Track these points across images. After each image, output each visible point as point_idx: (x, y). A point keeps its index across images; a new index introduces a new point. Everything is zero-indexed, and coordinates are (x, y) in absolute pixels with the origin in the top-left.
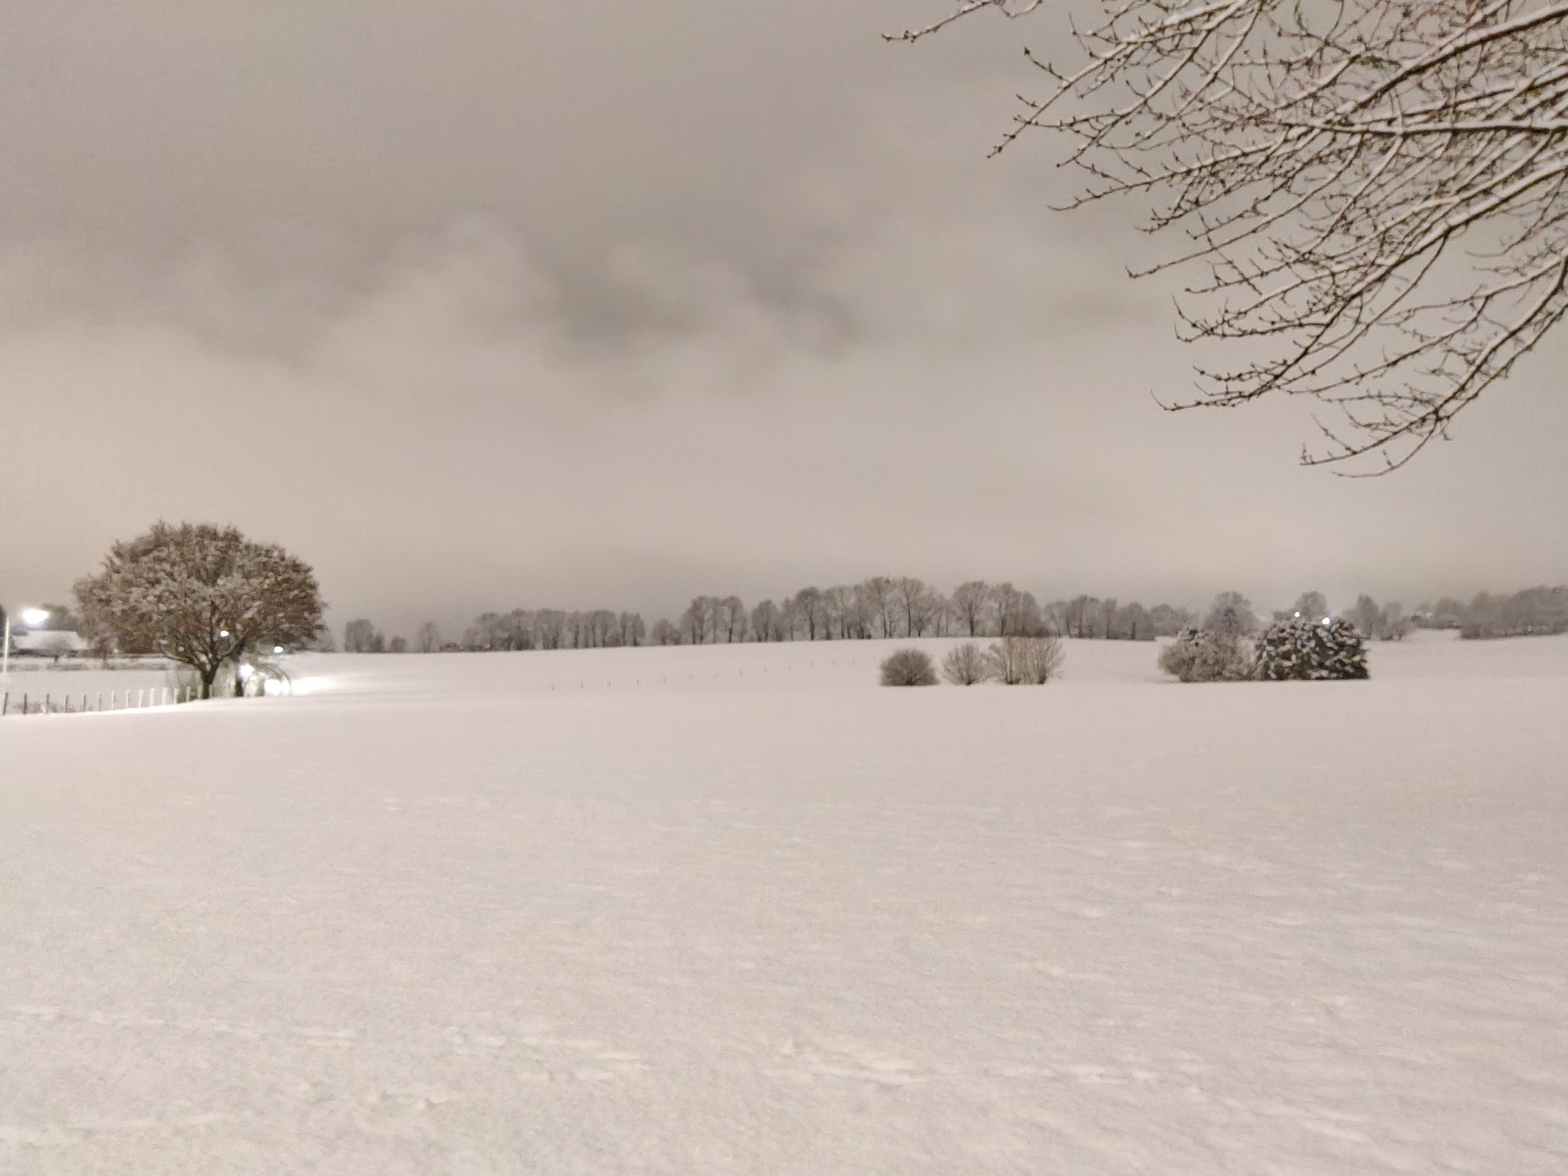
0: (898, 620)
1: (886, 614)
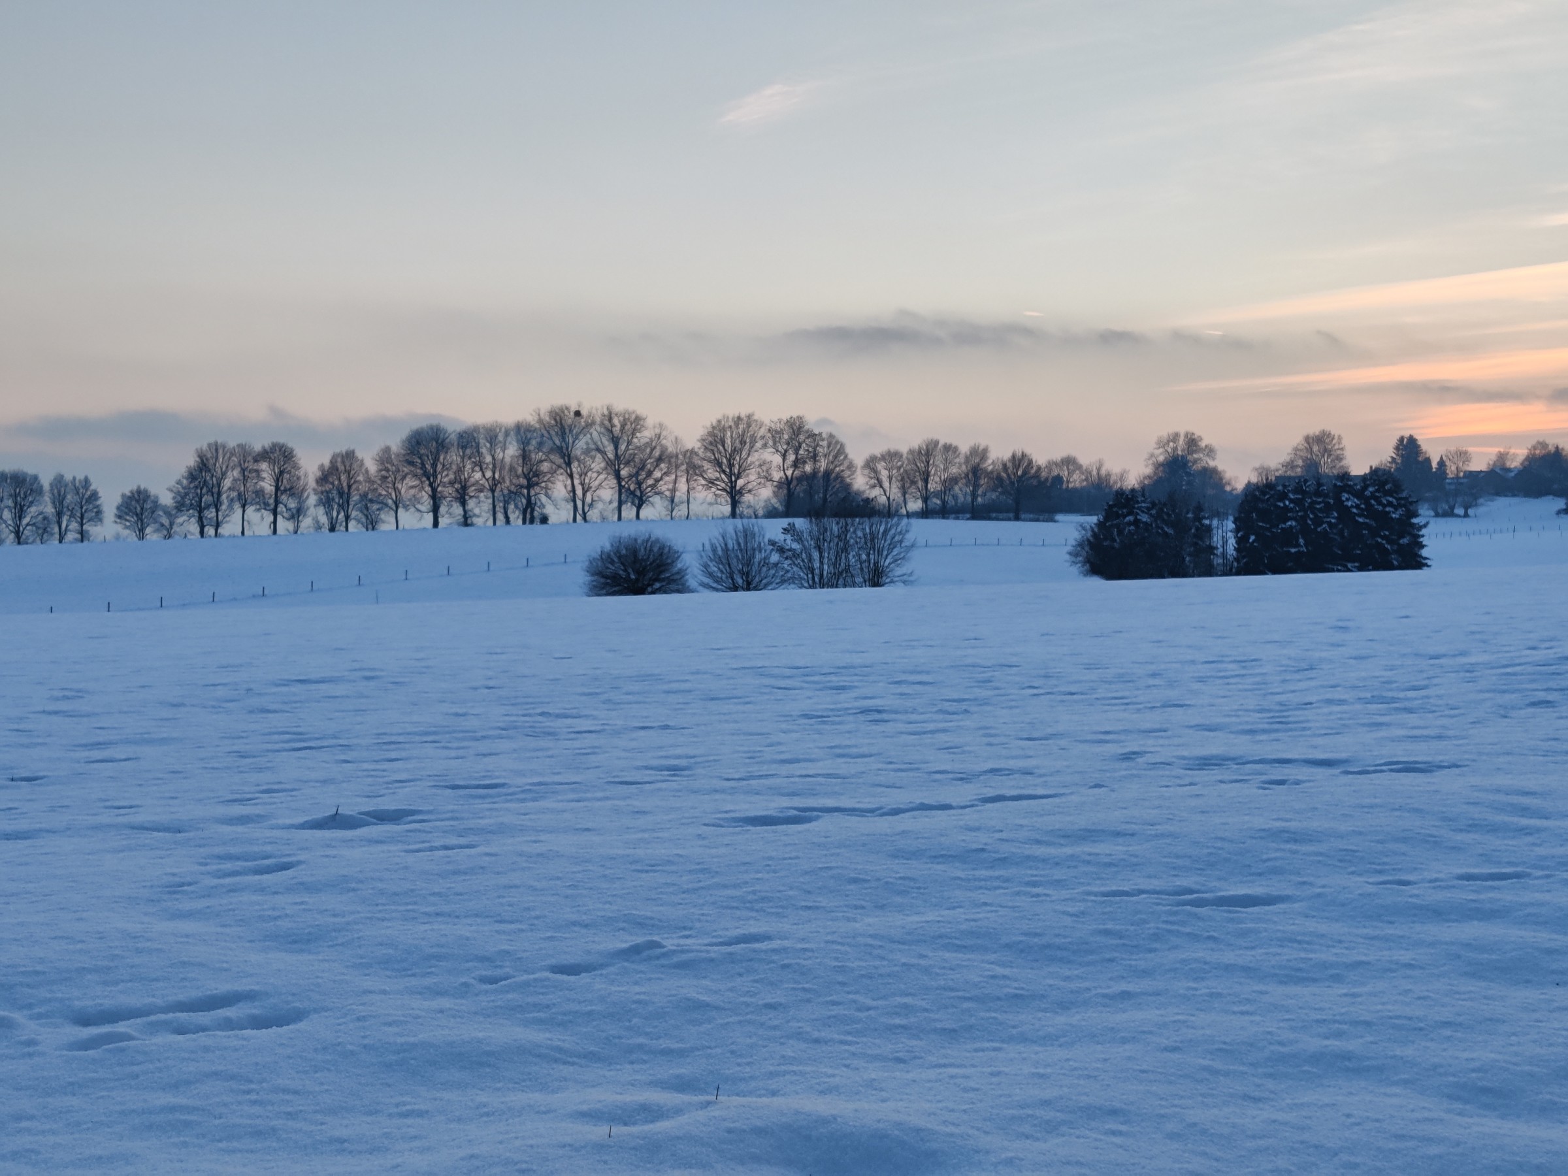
0: (599, 486)
1: (576, 476)
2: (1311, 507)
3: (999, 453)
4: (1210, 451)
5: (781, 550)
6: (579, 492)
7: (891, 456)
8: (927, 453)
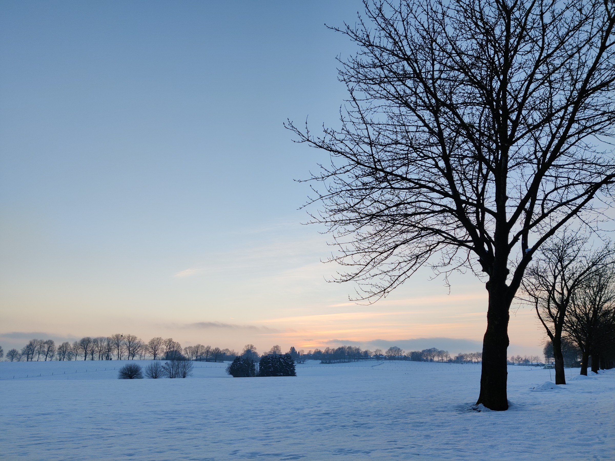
0: (125, 352)
1: (120, 350)
2: (274, 361)
3: (213, 348)
4: (255, 348)
5: (164, 368)
6: (120, 353)
7: (190, 347)
8: (198, 347)
